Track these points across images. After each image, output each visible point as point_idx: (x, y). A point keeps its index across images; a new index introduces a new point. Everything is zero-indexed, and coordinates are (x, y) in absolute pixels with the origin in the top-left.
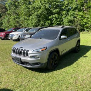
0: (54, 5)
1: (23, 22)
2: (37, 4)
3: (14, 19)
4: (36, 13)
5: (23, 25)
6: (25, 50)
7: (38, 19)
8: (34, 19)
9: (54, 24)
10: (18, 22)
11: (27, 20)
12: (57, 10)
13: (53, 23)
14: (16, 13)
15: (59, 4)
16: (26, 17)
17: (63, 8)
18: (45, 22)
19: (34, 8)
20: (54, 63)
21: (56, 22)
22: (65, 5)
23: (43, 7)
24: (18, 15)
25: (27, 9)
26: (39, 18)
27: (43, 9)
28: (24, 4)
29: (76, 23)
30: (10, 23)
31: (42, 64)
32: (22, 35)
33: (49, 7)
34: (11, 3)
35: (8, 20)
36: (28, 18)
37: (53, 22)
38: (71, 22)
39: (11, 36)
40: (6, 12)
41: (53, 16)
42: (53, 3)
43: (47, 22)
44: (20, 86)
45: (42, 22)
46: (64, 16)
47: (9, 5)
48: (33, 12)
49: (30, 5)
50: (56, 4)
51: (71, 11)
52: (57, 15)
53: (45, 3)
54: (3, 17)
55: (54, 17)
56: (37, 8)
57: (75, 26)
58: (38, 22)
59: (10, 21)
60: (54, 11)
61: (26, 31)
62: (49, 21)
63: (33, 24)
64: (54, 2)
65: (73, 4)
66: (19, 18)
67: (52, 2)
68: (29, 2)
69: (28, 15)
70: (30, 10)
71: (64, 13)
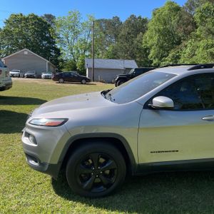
30: (194, 57)
34: (208, 9)
47: (201, 16)
59: (196, 53)
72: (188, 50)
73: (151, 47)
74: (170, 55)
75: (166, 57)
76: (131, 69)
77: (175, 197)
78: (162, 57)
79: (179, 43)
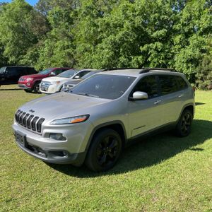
0: (155, 21)
1: (82, 57)
2: (116, 16)
3: (64, 48)
4: (112, 37)
5: (80, 64)
6: (37, 118)
7: (115, 52)
8: (106, 50)
9: (151, 64)
10: (70, 55)
11: (91, 52)
12: (162, 32)
13: (149, 62)
14: (68, 37)
15: (166, 17)
16: (89, 45)
17: (177, 27)
18: (130, 60)
19: (108, 24)
20: (108, 156)
21: (155, 60)
22: (181, 21)
23: (127, 23)
24: (72, 39)
25: (92, 28)
26: (116, 48)
27: (128, 29)
28: (87, 15)
29: (205, 65)
30: (54, 56)
31: (71, 155)
32: (66, 85)
33: (143, 23)
34: (59, 13)
35: (51, 49)
36: (92, 48)
37: (149, 59)
38: (194, 61)
39: (44, 84)
40: (48, 33)
41: (151, 44)
42: (152, 16)
43: (135, 59)
44: (7, 201)
45: (122, 59)
46: (177, 47)
47: (55, 18)
48: (105, 35)
49: (100, 19)
50: (159, 17)
51: (194, 36)
52: (159, 44)
53: (134, 16)
54: (40, 42)
55: (151, 49)
56: (115, 26)
57: (203, 73)
58: (114, 59)
59: (54, 52)
60: (154, 35)
61: (78, 77)
62: (141, 57)
63: (103, 62)
64: (155, 12)
65: (203, 19)
66: (75, 48)
67: (152, 12)
68: (99, 11)
69: (93, 42)
70: (99, 30)
71: (177, 39)
72: (46, 49)
74: (29, 53)
75: (23, 54)
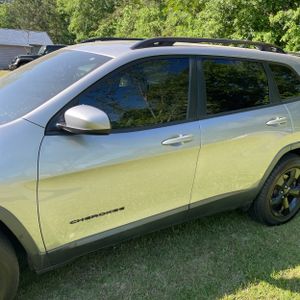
3: (149, 19)
7: (225, 25)
8: (211, 22)
9: (287, 48)
10: (157, 31)
11: (187, 26)
13: (283, 44)
16: (185, 14)
18: (250, 38)
21: (295, 40)
24: (161, 4)
26: (229, 18)
36: (189, 18)
37: (284, 38)
41: (290, 11)
43: (258, 37)
55: (289, 20)
59: (136, 26)
69: (194, 8)
73: (71, 13)
74: (101, 28)
75: (95, 30)
76: (40, 46)
77: (122, 287)
78: (90, 29)
79: (111, 10)
